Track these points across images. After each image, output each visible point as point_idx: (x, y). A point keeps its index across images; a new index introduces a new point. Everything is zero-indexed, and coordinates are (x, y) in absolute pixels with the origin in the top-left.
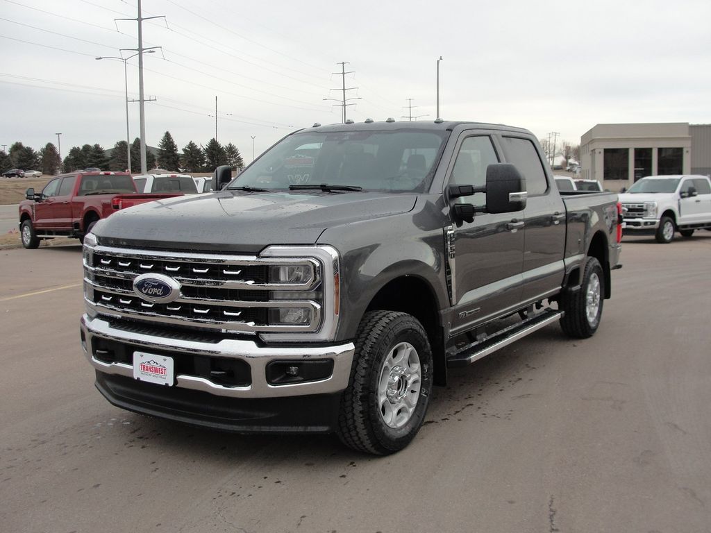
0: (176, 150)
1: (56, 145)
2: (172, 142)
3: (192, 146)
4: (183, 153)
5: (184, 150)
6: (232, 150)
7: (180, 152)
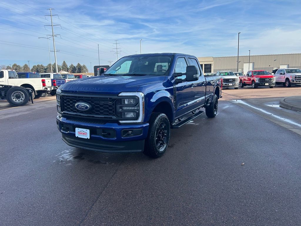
1: (28, 65)
2: (66, 64)
3: (72, 65)
5: (70, 66)
6: (84, 66)
7: (69, 67)
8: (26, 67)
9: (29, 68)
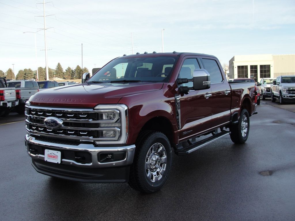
0: (63, 70)
1: (12, 69)
2: (61, 67)
3: (69, 69)
4: (66, 71)
6: (86, 70)
8: (10, 71)
9: (13, 74)
